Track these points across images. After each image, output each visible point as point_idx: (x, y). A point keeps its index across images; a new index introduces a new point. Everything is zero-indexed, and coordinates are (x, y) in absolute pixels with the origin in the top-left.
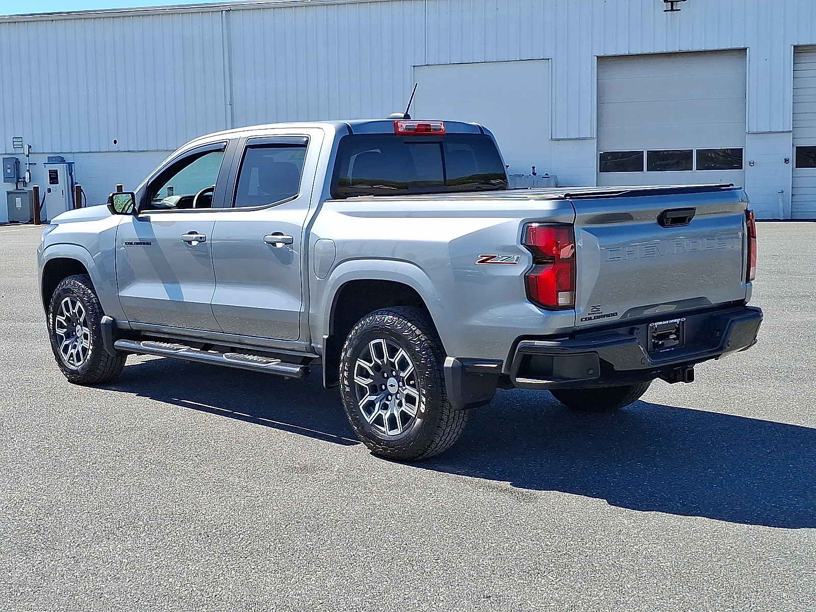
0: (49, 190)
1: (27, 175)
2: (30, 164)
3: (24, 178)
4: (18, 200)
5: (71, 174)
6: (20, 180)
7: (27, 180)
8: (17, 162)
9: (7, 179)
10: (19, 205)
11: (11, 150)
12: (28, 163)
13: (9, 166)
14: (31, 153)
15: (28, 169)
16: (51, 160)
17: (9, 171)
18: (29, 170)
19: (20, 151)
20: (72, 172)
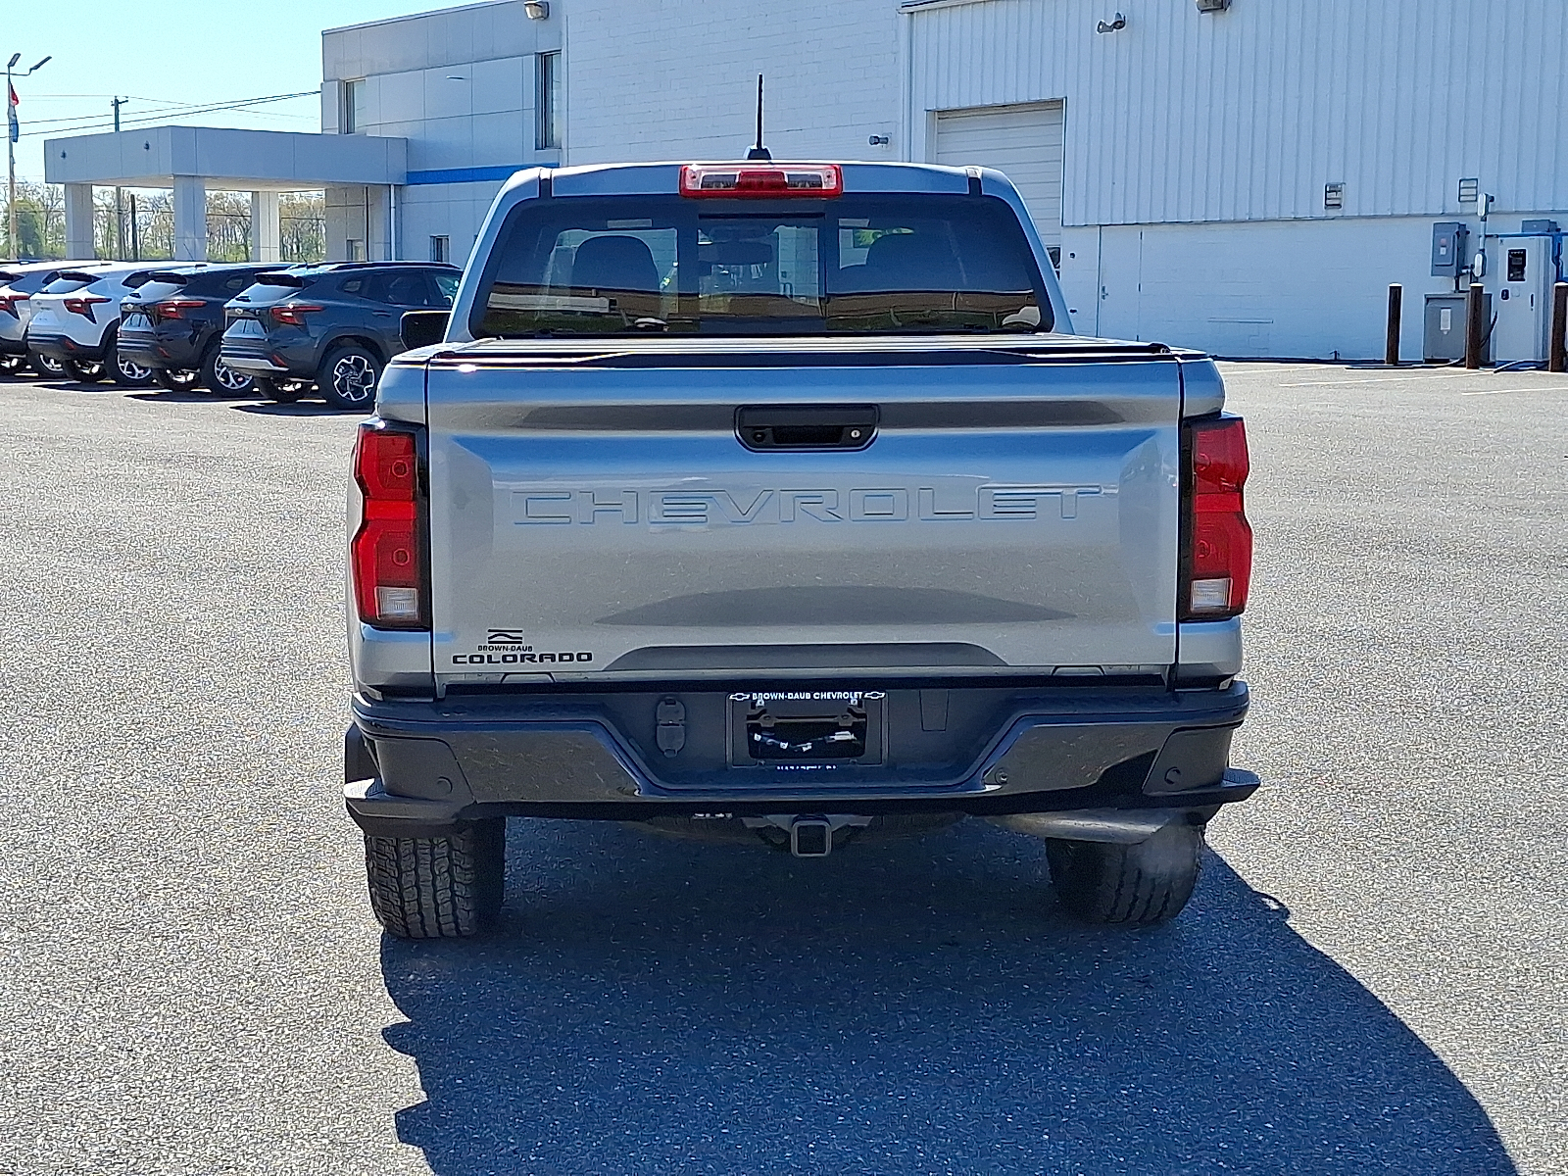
0: (1505, 295)
1: (1478, 260)
2: (1486, 236)
3: (1473, 267)
4: (1446, 314)
5: (1556, 260)
6: (1464, 271)
7: (1477, 273)
8: (1462, 233)
9: (1437, 269)
10: (1446, 326)
11: (1454, 206)
12: (1482, 233)
13: (1443, 241)
14: (1492, 213)
15: (1481, 248)
16: (1528, 228)
17: (1443, 251)
18: (1483, 250)
19: (1468, 209)
20: (1559, 254)
